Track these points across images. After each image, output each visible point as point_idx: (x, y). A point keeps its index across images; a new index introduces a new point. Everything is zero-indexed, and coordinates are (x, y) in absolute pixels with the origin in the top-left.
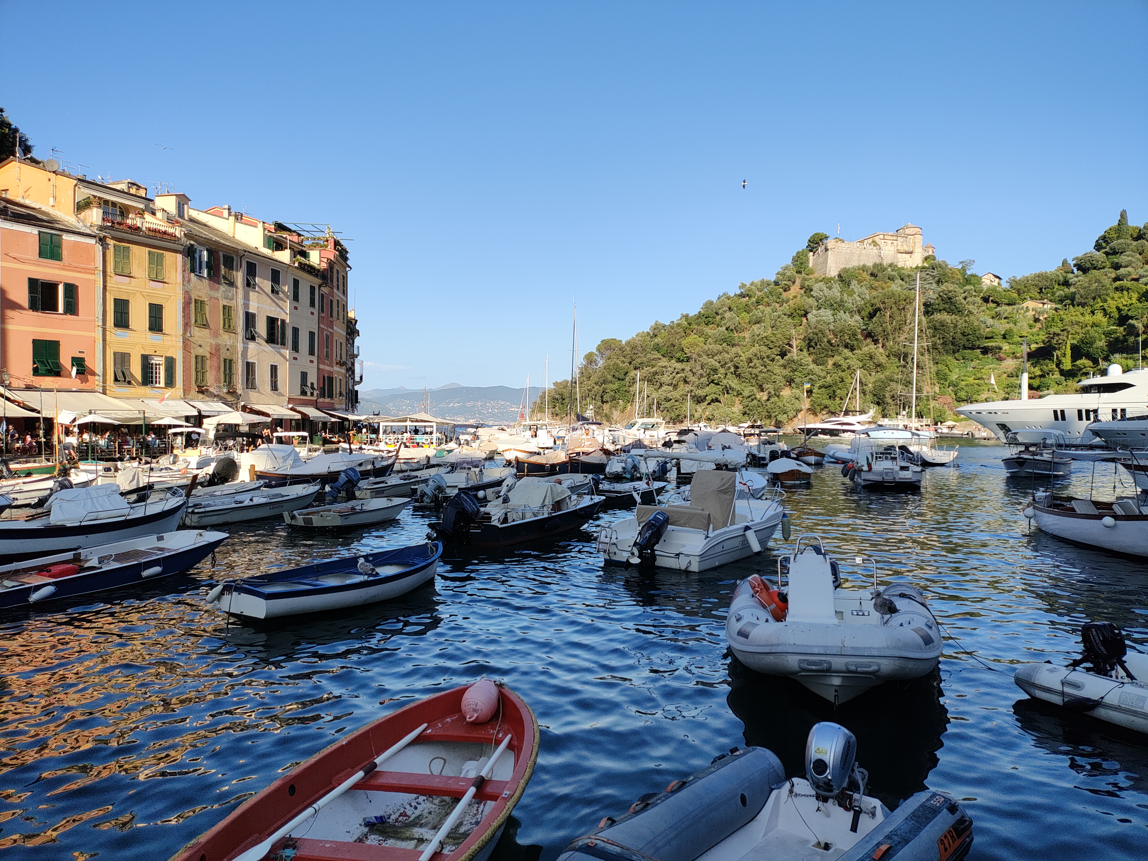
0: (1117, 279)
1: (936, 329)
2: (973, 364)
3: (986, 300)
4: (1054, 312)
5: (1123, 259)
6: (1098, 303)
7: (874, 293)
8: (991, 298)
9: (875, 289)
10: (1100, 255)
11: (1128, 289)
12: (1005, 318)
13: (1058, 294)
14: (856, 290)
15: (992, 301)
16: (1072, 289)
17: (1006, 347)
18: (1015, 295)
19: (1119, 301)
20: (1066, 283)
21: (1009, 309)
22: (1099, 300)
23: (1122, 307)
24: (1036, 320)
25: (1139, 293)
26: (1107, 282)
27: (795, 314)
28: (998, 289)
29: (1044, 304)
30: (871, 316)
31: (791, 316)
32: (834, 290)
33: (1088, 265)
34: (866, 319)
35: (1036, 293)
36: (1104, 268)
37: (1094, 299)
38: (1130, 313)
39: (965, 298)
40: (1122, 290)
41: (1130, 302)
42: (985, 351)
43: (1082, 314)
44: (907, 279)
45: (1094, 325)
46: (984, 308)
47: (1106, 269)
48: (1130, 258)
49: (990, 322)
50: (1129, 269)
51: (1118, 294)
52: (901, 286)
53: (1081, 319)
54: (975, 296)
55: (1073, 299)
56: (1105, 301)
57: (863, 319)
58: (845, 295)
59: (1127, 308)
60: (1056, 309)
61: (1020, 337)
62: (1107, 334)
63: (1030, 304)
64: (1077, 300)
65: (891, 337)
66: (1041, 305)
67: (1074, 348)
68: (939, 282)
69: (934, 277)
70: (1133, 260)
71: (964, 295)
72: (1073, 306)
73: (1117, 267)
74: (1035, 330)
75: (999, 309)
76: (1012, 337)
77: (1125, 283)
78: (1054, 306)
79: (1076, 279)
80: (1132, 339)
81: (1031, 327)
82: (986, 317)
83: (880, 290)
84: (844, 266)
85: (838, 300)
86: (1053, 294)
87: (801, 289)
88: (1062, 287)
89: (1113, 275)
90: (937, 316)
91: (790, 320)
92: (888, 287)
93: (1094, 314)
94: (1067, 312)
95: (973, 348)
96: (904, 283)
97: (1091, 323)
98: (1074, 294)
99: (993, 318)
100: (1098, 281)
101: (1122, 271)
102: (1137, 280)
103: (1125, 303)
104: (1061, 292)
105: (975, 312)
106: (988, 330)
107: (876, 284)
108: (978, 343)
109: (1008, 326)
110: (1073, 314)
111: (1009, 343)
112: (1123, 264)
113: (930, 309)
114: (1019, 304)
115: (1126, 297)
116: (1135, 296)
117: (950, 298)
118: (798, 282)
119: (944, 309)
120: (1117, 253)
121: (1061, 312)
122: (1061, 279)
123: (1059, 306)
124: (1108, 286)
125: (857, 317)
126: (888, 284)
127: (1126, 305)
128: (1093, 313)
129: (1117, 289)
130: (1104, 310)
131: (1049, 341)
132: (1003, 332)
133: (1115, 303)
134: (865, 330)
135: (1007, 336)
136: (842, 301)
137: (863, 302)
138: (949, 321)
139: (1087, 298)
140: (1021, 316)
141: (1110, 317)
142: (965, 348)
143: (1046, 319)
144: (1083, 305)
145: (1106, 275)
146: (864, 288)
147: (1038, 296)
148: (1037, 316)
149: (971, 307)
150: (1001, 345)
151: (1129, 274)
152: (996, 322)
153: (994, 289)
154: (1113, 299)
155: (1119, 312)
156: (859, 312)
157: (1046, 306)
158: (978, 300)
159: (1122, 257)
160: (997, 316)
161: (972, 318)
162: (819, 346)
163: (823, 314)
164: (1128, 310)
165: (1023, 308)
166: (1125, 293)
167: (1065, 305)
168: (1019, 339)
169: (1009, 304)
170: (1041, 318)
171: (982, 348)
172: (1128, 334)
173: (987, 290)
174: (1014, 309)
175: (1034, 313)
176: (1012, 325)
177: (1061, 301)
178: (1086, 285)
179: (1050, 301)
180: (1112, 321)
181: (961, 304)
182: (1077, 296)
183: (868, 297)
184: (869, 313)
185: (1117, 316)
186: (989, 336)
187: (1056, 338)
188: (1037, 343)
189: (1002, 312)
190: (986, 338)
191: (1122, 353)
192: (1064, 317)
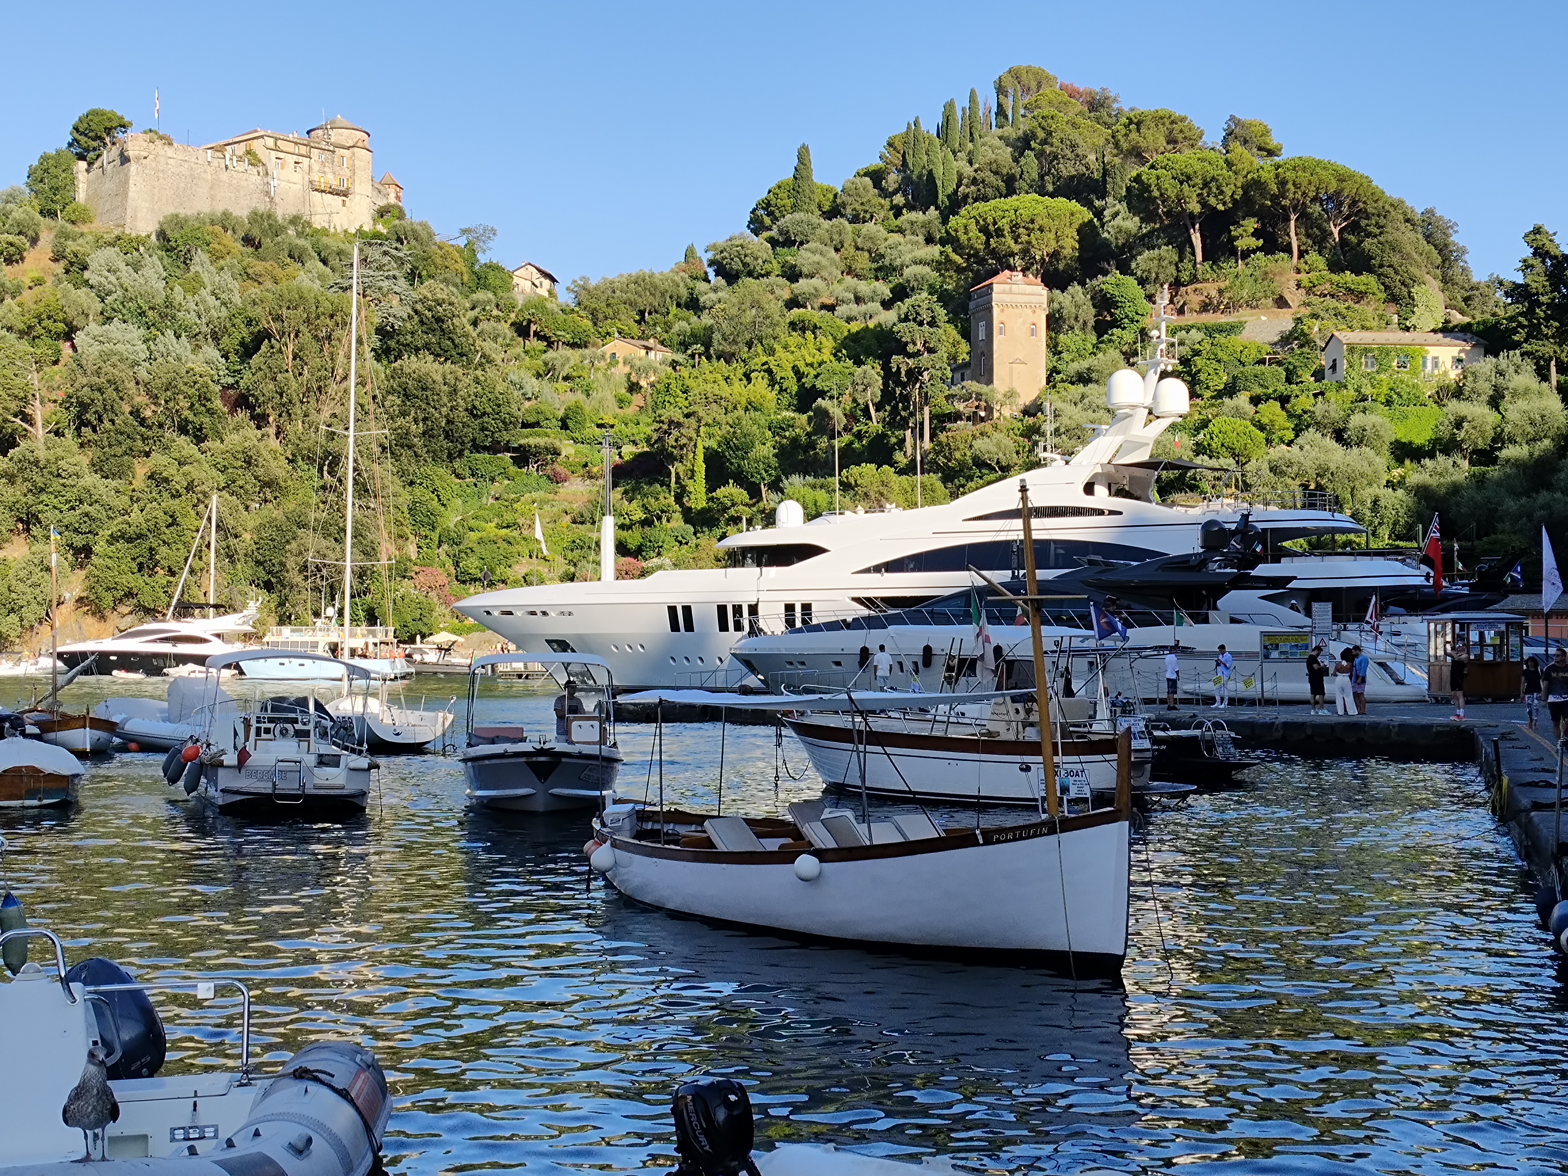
0: (793, 303)
1: (407, 395)
2: (496, 488)
3: (522, 330)
4: (670, 370)
5: (803, 258)
6: (757, 355)
7: (254, 291)
8: (533, 328)
9: (256, 279)
10: (759, 244)
11: (815, 327)
12: (566, 378)
13: (676, 328)
14: (205, 276)
15: (536, 334)
16: (706, 320)
17: (568, 449)
18: (587, 323)
19: (798, 354)
20: (693, 304)
21: (574, 355)
22: (760, 349)
23: (803, 369)
24: (634, 387)
25: (835, 339)
26: (774, 307)
27: (39, 330)
28: (549, 305)
29: (648, 349)
30: (248, 350)
31: (26, 333)
32: (144, 271)
33: (737, 265)
34: (233, 357)
35: (631, 323)
36: (768, 274)
37: (749, 345)
38: (819, 384)
39: (475, 323)
40: (803, 330)
41: (818, 358)
42: (522, 457)
43: (727, 379)
44: (334, 261)
45: (751, 406)
46: (519, 350)
47: (772, 278)
48: (817, 258)
49: (532, 385)
50: (816, 282)
51: (795, 338)
52: (321, 277)
53: (725, 390)
54: (498, 319)
55: (707, 345)
56: (771, 352)
57: (226, 356)
58: (178, 289)
59: (813, 372)
60: (674, 364)
61: (600, 426)
62: (777, 429)
63: (618, 347)
64: (715, 343)
65: (298, 410)
66: (643, 352)
67: (713, 460)
68: (413, 276)
69: (401, 262)
70: (824, 262)
71: (472, 314)
72: (709, 358)
73: (792, 274)
74: (630, 411)
75: (551, 354)
76: (580, 424)
77: (810, 314)
78: (670, 355)
79: (713, 296)
80: (823, 442)
81: (621, 402)
82: (523, 372)
83: (269, 284)
84: (170, 210)
85: (159, 300)
86: (668, 327)
87: (55, 260)
88: (685, 313)
89: (787, 295)
90: (411, 364)
91: (24, 346)
92: (289, 277)
93: (749, 380)
94: (695, 372)
95: (495, 448)
96: (328, 270)
97: (744, 402)
98: (710, 330)
99: (538, 376)
100: (756, 304)
101: (803, 285)
102: (831, 308)
103: (809, 360)
104: (684, 324)
105: (498, 358)
106: (527, 404)
107: (258, 267)
108: (506, 436)
109: (571, 399)
110: (710, 377)
111: (575, 440)
112: (805, 270)
113: (392, 343)
114: (594, 345)
115: (811, 345)
116: (829, 344)
117: (439, 320)
118: (46, 240)
119: (427, 346)
120: (793, 243)
121: (685, 372)
122: (684, 293)
123: (680, 357)
124: (777, 318)
125: (211, 352)
126: (289, 270)
127: (812, 365)
128: (747, 377)
129: (793, 325)
130: (769, 371)
131: (660, 439)
132: (560, 413)
133: (791, 357)
134: (231, 386)
135: (570, 424)
136: (168, 303)
137: (224, 312)
138: (439, 378)
139: (735, 342)
140: (600, 375)
141: (781, 390)
142: (477, 448)
143: (652, 385)
144: (728, 358)
145: (772, 292)
146: (227, 276)
147: (636, 330)
148: (634, 379)
149: (488, 346)
150: (557, 444)
151: (817, 294)
152: (545, 387)
153: (539, 305)
154: (785, 347)
155: (799, 380)
156: (216, 338)
157: (652, 354)
158: (505, 328)
159: (802, 252)
160: (547, 372)
161: (491, 372)
162: (107, 425)
163: (118, 335)
164: (816, 377)
165: (603, 357)
166: (809, 334)
167: (692, 356)
168: (598, 431)
169: (573, 345)
170: (643, 383)
171: (515, 450)
172: (815, 432)
173: (527, 306)
174: (584, 357)
175: (627, 369)
176: (580, 396)
177: (684, 346)
178: (734, 311)
179: (662, 343)
180: (786, 399)
181: (466, 336)
182: (717, 336)
183: (237, 300)
184: (242, 344)
185: (795, 388)
186: (531, 420)
187: (675, 433)
188: (634, 442)
189: (558, 363)
190: (525, 425)
191: (805, 473)
192: (690, 383)
